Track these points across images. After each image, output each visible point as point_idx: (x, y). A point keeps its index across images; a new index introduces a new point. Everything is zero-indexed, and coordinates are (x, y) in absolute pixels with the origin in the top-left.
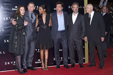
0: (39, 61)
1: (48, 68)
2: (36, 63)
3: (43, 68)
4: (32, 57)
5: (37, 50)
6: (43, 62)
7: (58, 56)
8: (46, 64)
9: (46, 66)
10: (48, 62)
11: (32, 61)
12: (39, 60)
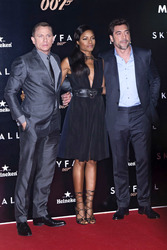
0: (68, 198)
1: (93, 218)
2: (59, 201)
3: (79, 217)
4: (46, 188)
5: (63, 165)
6: (80, 199)
7: (124, 182)
8: (89, 204)
9: (89, 211)
10: (94, 201)
11: (46, 199)
12: (68, 194)
